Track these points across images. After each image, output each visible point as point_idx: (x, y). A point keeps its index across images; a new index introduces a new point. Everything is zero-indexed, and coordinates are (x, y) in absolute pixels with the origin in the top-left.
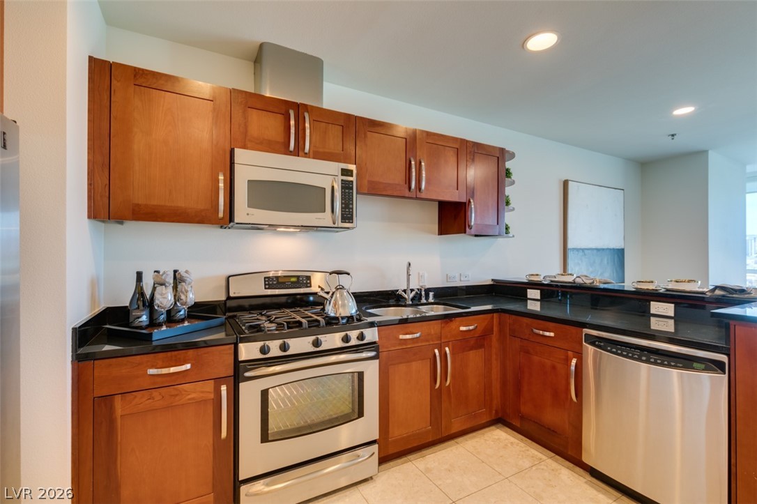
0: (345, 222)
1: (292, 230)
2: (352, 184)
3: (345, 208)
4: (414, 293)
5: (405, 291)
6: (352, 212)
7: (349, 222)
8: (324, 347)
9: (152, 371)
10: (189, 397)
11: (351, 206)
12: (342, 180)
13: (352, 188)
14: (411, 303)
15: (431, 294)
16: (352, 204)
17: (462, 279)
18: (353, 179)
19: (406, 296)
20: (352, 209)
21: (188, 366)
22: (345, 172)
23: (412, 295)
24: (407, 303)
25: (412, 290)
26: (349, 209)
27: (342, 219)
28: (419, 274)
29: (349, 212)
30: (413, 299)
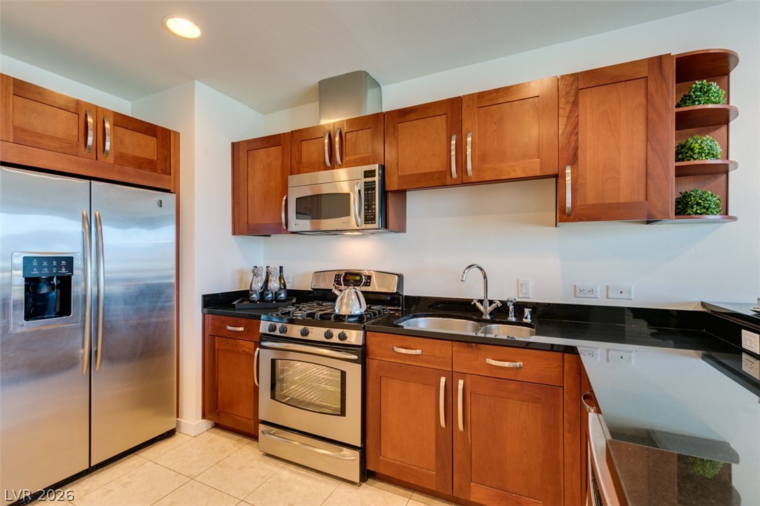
0: (368, 223)
1: (356, 233)
2: (375, 184)
3: (368, 209)
4: (494, 306)
5: (481, 301)
6: (375, 212)
7: (372, 223)
8: (310, 337)
9: (229, 328)
10: (242, 349)
11: (373, 207)
12: (365, 182)
13: (374, 189)
14: (488, 317)
15: (527, 311)
16: (375, 205)
17: (611, 295)
18: (377, 179)
19: (482, 308)
20: (375, 209)
21: (241, 329)
22: (369, 174)
23: (489, 309)
24: (484, 317)
25: (491, 302)
26: (372, 209)
27: (365, 221)
28: (518, 281)
29: (372, 212)
30: (490, 314)
